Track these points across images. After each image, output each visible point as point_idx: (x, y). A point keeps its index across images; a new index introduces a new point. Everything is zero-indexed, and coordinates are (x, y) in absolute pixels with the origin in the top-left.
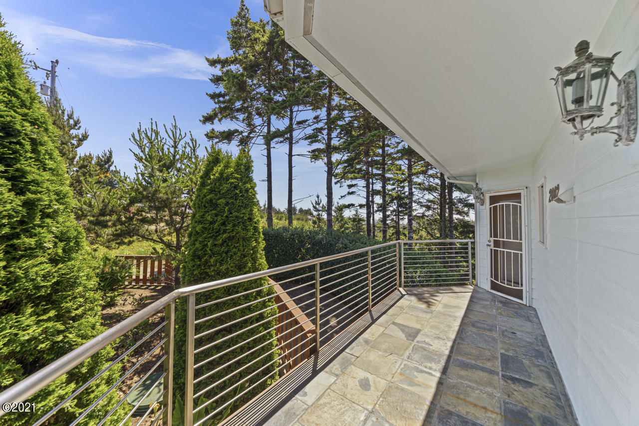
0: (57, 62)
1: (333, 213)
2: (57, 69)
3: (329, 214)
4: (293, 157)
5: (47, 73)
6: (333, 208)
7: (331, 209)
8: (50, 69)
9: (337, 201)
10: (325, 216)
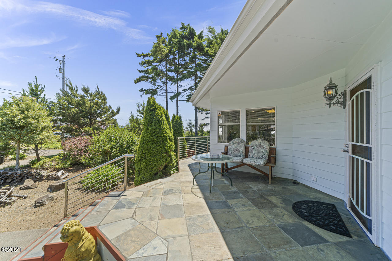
0: (65, 56)
1: (198, 128)
2: (65, 60)
3: (196, 129)
4: (179, 102)
5: (60, 62)
6: (198, 126)
7: (197, 126)
8: (62, 60)
9: (200, 122)
10: (194, 130)
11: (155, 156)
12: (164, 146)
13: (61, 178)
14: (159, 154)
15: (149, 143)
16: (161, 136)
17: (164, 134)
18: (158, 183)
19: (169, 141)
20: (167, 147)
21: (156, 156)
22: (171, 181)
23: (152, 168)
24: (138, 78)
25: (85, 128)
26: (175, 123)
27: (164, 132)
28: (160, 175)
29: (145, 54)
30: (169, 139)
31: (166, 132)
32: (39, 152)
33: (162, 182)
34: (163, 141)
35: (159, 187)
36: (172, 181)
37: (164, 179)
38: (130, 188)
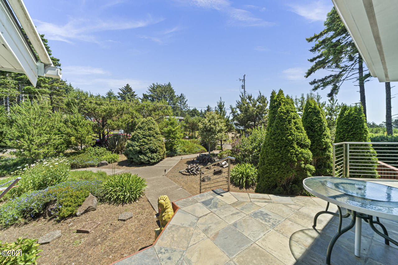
5: (242, 81)
8: (243, 79)
11: (273, 163)
12: (287, 154)
13: (224, 166)
14: (278, 162)
15: (268, 147)
16: (283, 140)
17: (288, 136)
18: (264, 199)
19: (296, 146)
20: (292, 154)
21: (274, 165)
22: (283, 204)
23: (269, 178)
24: (310, 68)
25: (248, 130)
26: (345, 119)
27: (288, 133)
28: (279, 191)
29: (318, 34)
30: (298, 144)
31: (291, 134)
32: (223, 146)
33: (271, 200)
34: (286, 146)
35: (259, 204)
36: (285, 205)
37: (280, 197)
38: (241, 192)
